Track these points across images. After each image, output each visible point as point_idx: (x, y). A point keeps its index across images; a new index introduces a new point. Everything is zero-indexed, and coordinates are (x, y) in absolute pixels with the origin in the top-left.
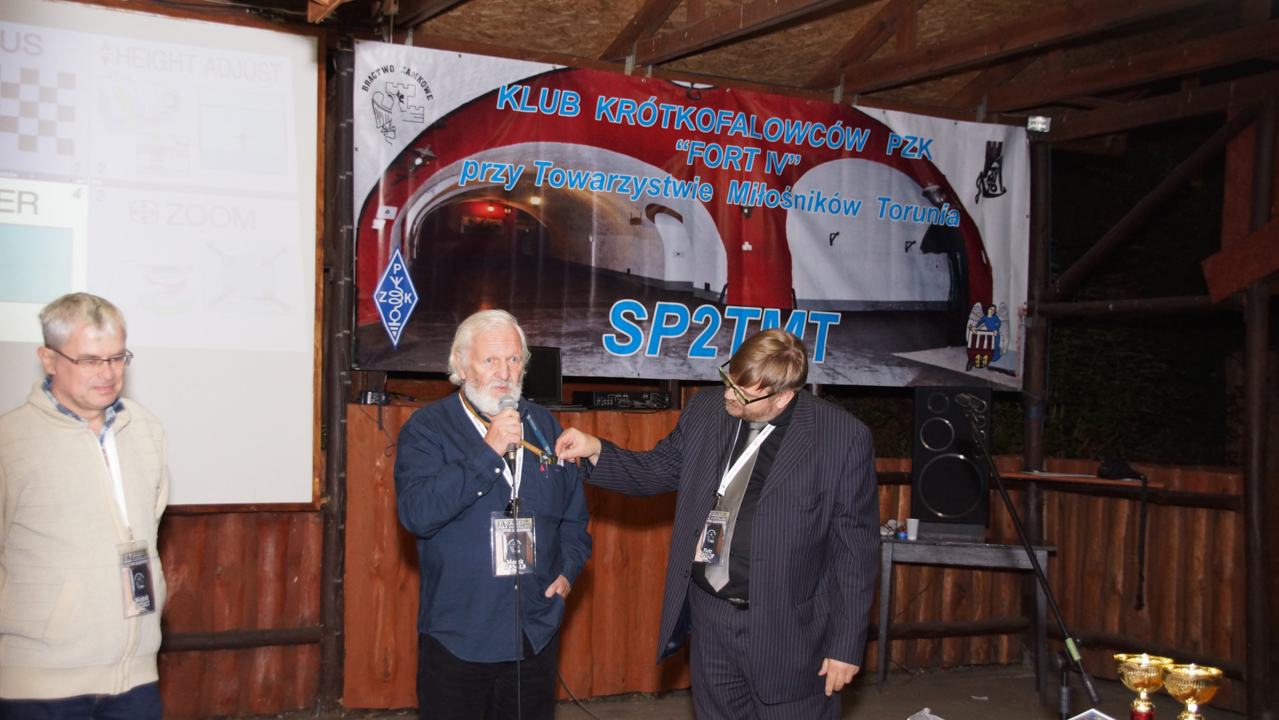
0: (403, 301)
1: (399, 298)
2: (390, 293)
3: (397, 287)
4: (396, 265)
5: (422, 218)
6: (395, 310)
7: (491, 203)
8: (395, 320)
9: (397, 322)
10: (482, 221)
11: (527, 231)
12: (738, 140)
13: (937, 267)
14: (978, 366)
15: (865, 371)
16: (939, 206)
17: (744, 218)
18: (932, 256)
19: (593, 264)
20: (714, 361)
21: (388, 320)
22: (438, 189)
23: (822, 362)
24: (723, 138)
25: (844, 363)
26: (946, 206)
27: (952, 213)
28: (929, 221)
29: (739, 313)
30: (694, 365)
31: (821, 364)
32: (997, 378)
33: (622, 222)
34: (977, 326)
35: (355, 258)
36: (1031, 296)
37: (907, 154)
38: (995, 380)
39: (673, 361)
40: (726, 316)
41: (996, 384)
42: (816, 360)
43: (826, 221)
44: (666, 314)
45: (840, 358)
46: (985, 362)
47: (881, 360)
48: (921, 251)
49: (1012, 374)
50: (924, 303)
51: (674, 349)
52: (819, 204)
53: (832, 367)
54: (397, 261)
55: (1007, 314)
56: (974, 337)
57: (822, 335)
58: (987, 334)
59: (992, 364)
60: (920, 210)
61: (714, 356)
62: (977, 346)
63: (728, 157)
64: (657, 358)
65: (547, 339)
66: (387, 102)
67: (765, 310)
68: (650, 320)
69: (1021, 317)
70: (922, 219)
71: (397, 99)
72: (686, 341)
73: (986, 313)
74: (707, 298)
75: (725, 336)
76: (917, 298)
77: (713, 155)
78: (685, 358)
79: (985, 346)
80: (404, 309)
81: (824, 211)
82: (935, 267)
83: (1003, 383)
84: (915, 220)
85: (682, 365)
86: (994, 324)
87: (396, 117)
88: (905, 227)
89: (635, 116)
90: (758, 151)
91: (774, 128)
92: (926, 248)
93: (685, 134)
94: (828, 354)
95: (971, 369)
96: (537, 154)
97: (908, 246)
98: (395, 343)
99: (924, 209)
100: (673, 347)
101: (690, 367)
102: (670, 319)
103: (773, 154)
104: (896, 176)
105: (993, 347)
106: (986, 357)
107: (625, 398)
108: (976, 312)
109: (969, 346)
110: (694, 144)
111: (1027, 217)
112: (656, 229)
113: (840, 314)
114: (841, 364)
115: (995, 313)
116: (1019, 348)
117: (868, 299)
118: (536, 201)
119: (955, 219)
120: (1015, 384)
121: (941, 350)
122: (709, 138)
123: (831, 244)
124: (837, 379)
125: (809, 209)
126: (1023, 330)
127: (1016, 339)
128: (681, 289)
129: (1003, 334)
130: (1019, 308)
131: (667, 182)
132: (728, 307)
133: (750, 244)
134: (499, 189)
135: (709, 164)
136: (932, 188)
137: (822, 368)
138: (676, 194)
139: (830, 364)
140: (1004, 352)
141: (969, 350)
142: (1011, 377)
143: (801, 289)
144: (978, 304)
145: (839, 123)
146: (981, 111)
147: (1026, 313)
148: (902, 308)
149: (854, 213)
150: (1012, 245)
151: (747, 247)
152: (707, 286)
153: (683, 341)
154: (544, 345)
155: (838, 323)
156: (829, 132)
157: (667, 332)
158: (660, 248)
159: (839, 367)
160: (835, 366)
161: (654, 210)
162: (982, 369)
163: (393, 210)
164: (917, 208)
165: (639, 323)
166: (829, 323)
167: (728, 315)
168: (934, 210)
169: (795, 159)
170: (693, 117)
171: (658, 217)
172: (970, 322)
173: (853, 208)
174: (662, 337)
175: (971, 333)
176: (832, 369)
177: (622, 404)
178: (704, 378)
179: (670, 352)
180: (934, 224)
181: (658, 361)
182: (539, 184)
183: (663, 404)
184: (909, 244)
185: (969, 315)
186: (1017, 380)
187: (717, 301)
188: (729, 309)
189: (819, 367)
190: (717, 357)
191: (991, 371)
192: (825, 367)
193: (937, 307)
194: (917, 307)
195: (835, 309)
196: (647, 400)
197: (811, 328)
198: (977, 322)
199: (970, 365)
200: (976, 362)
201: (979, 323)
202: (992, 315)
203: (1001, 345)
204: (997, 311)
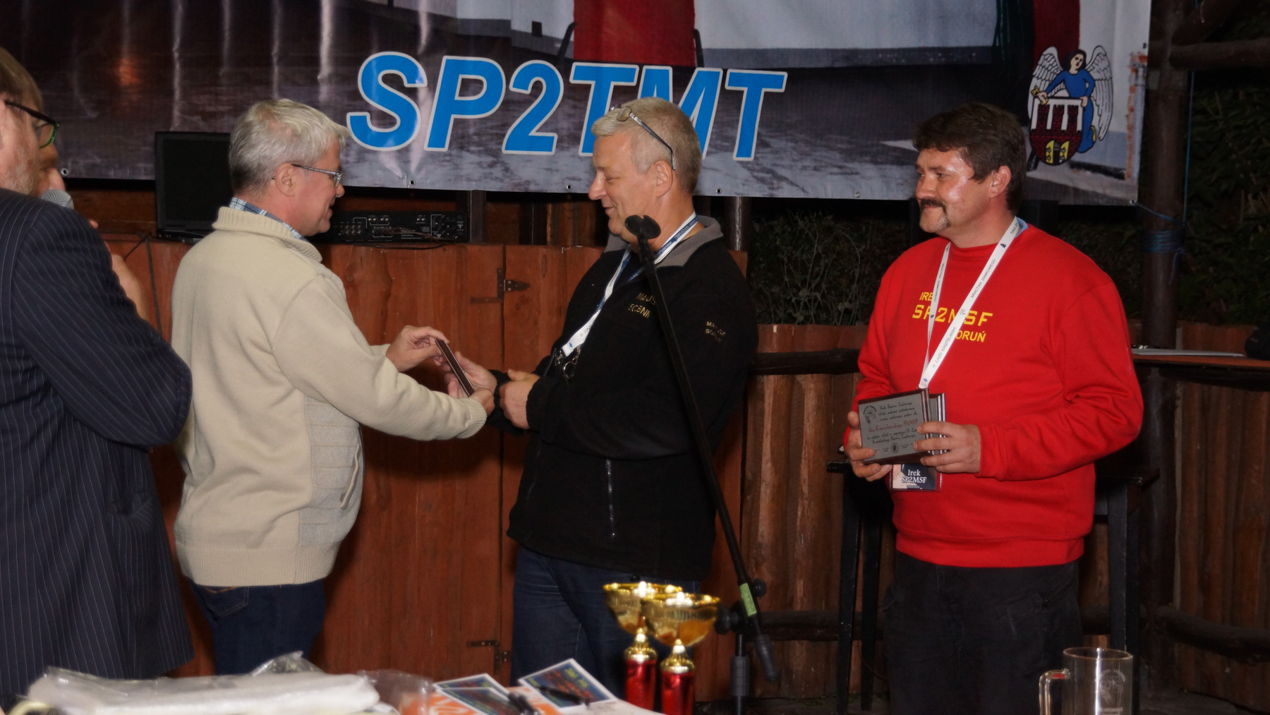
15: (832, 174)
20: (551, 159)
23: (751, 159)
25: (794, 160)
29: (596, 74)
30: (513, 165)
31: (748, 163)
32: (1087, 182)
38: (1083, 186)
39: (475, 158)
40: (572, 81)
41: (1085, 193)
42: (738, 156)
45: (785, 151)
47: (862, 154)
49: (1118, 174)
50: (946, 51)
51: (476, 139)
53: (769, 166)
57: (752, 113)
61: (551, 150)
64: (445, 155)
67: (645, 68)
68: (431, 87)
69: (1136, 71)
72: (499, 123)
73: (1065, 65)
74: (536, 47)
75: (570, 116)
76: (932, 41)
78: (496, 154)
83: (1100, 191)
85: (491, 165)
94: (762, 144)
100: (476, 134)
101: (507, 170)
102: (467, 86)
107: (384, 222)
113: (785, 74)
114: (786, 162)
116: (1131, 128)
117: (838, 45)
120: (1125, 192)
124: (778, 188)
126: (1140, 93)
127: (1126, 112)
128: (488, 32)
130: (1132, 54)
132: (575, 65)
137: (749, 169)
139: (767, 162)
142: (1115, 181)
143: (712, 31)
144: (1052, 50)
147: (1146, 64)
148: (903, 61)
152: (537, 26)
153: (494, 124)
155: (782, 90)
157: (463, 108)
159: (783, 167)
160: (775, 165)
162: (1056, 167)
165: (411, 92)
167: (575, 78)
174: (453, 117)
176: (769, 171)
177: (379, 233)
178: (533, 188)
179: (468, 143)
181: (448, 158)
183: (453, 233)
186: (1128, 186)
187: (555, 53)
188: (577, 67)
189: (744, 167)
190: (556, 152)
191: (1075, 169)
192: (756, 167)
193: (971, 57)
194: (932, 60)
195: (775, 66)
196: (423, 225)
197: (731, 100)
198: (1047, 83)
199: (1034, 160)
200: (1047, 154)
201: (1052, 85)
202: (1078, 70)
203: (1095, 122)
204: (1087, 61)
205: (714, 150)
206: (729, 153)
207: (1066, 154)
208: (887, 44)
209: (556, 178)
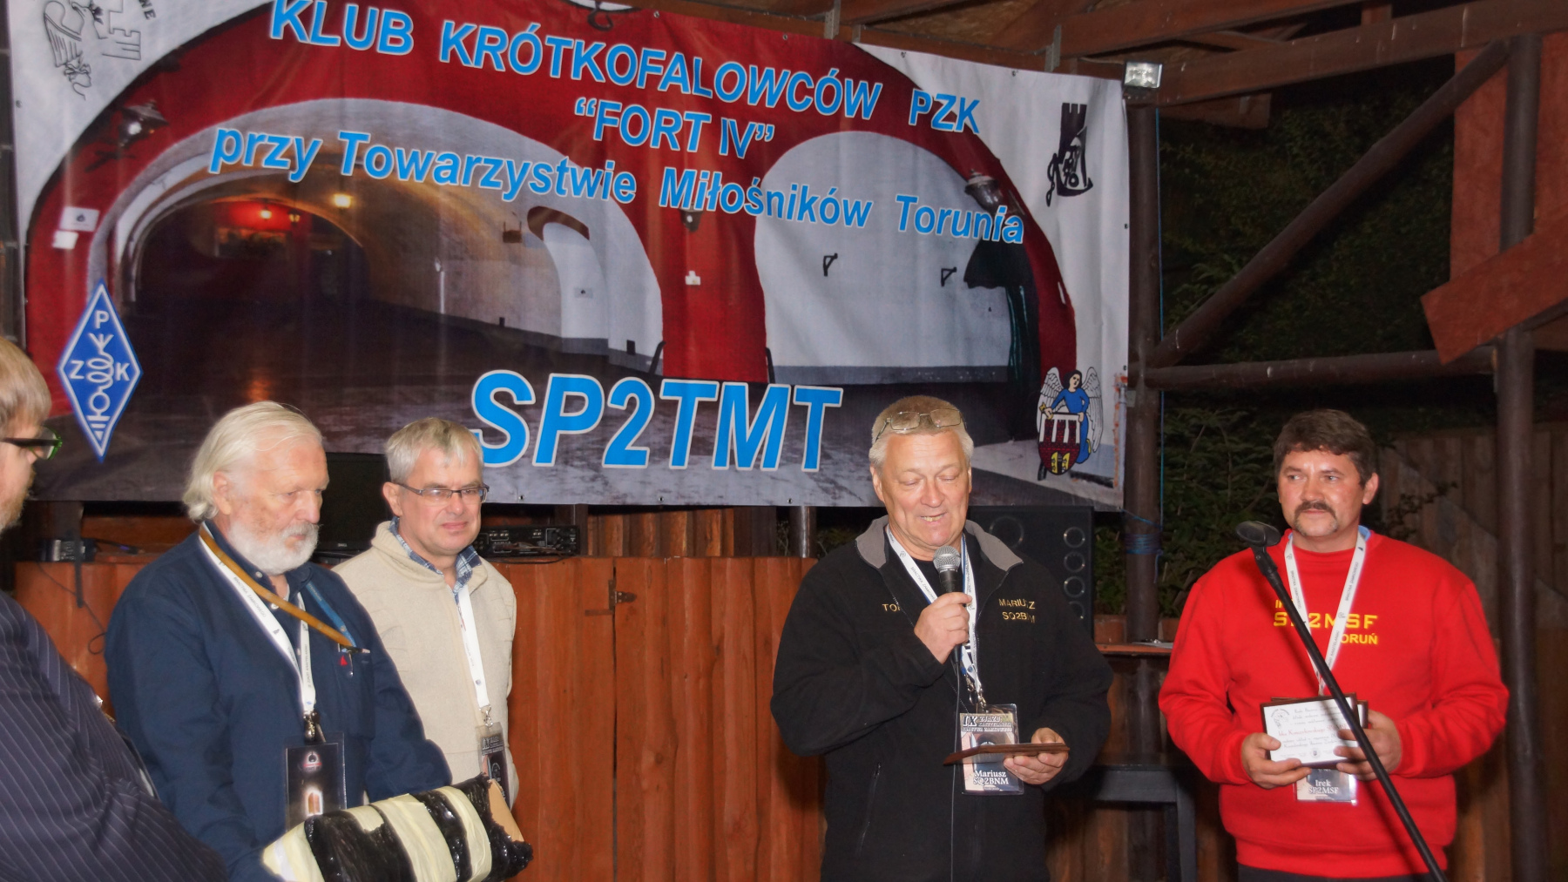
0: (114, 377)
1: (106, 371)
2: (90, 363)
3: (102, 353)
4: (99, 313)
5: (146, 229)
6: (100, 392)
7: (266, 204)
8: (99, 411)
9: (103, 414)
10: (251, 237)
11: (330, 253)
12: (672, 99)
13: (990, 310)
14: (1056, 471)
16: (992, 210)
17: (688, 230)
18: (982, 292)
19: (443, 311)
20: (645, 472)
21: (87, 412)
22: (172, 178)
23: (817, 470)
24: (648, 96)
25: (851, 471)
26: (1002, 210)
27: (1011, 221)
28: (976, 235)
29: (683, 390)
30: (611, 478)
31: (814, 474)
32: (1086, 491)
33: (489, 237)
34: (1053, 407)
35: (23, 301)
36: (1133, 356)
37: (940, 123)
38: (1081, 494)
39: (579, 472)
40: (662, 397)
41: (1083, 499)
42: (806, 467)
43: (816, 235)
44: (566, 393)
45: (844, 463)
46: (1066, 465)
48: (966, 284)
49: (1107, 483)
50: (972, 369)
51: (579, 453)
52: (805, 206)
53: (832, 477)
54: (101, 305)
55: (1099, 387)
56: (1049, 423)
57: (816, 424)
58: (1068, 418)
59: (1076, 468)
60: (963, 217)
61: (644, 464)
62: (1054, 440)
63: (657, 128)
64: (552, 470)
65: (366, 439)
66: (71, 20)
67: (725, 384)
68: (539, 405)
69: (1119, 390)
70: (966, 232)
71: (88, 15)
72: (599, 438)
73: (1066, 384)
74: (631, 365)
75: (660, 430)
76: (960, 361)
77: (635, 125)
78: (597, 468)
79: (1066, 440)
80: (116, 390)
81: (813, 219)
82: (987, 310)
83: (1094, 498)
84: (955, 233)
85: (593, 479)
86: (1079, 402)
87: (88, 45)
88: (939, 245)
89: (504, 55)
90: (707, 118)
91: (731, 78)
92: (972, 279)
93: (589, 87)
94: (825, 456)
95: (1045, 477)
96: (342, 119)
97: (945, 275)
98: (101, 451)
99: (969, 215)
100: (578, 449)
101: (606, 483)
102: (572, 403)
103: (730, 122)
104: (925, 161)
105: (1078, 441)
106: (1067, 456)
107: (504, 538)
108: (1051, 383)
109: (1042, 439)
110: (604, 105)
111: (1126, 226)
112: (544, 247)
113: (841, 390)
114: (845, 473)
115: (1081, 384)
116: (1117, 441)
117: (887, 364)
118: (342, 201)
119: (1016, 232)
120: (1111, 499)
121: (999, 447)
122: (627, 95)
123: (826, 274)
124: (840, 497)
125: (790, 216)
126: (1123, 411)
127: (1113, 427)
128: (588, 351)
129: (1093, 418)
131: (562, 169)
132: (664, 381)
133: (697, 275)
134: (278, 179)
135: (629, 140)
136: (981, 180)
137: (816, 480)
138: (577, 190)
139: (829, 473)
140: (1095, 447)
141: (1041, 446)
142: (1106, 489)
143: (781, 350)
144: (1054, 371)
145: (834, 72)
146: (1053, 53)
147: (1126, 384)
148: (938, 379)
149: (861, 222)
150: (1104, 271)
151: (692, 279)
152: (631, 345)
153: (594, 439)
154: (362, 451)
155: (839, 405)
156: (819, 87)
157: (567, 424)
158: (554, 282)
159: (842, 477)
160: (836, 476)
161: (541, 216)
162: (1060, 477)
163: (91, 215)
164: (957, 214)
165: (520, 409)
166: (825, 405)
167: (664, 394)
168: (984, 216)
169: (764, 132)
170: (600, 59)
171: (550, 230)
172: (1042, 399)
173: (858, 214)
174: (559, 432)
175: (1044, 417)
176: (832, 482)
177: (499, 548)
178: (629, 501)
179: (572, 458)
180: (984, 239)
181: (554, 473)
182: (348, 171)
183: (566, 546)
184: (946, 273)
185: (1041, 388)
186: (1116, 494)
187: (647, 370)
188: (666, 383)
189: (811, 478)
190: (649, 465)
191: (1074, 479)
192: (822, 478)
193: (991, 375)
194: (961, 377)
195: (833, 382)
196: (539, 540)
197: (798, 413)
198: (1052, 400)
199: (1043, 470)
200: (1053, 464)
201: (1056, 402)
202: (1076, 388)
203: (1090, 436)
204: (1083, 381)
205: (785, 462)
206: (798, 465)
207: (1067, 465)
208: (924, 362)
209: (649, 491)
